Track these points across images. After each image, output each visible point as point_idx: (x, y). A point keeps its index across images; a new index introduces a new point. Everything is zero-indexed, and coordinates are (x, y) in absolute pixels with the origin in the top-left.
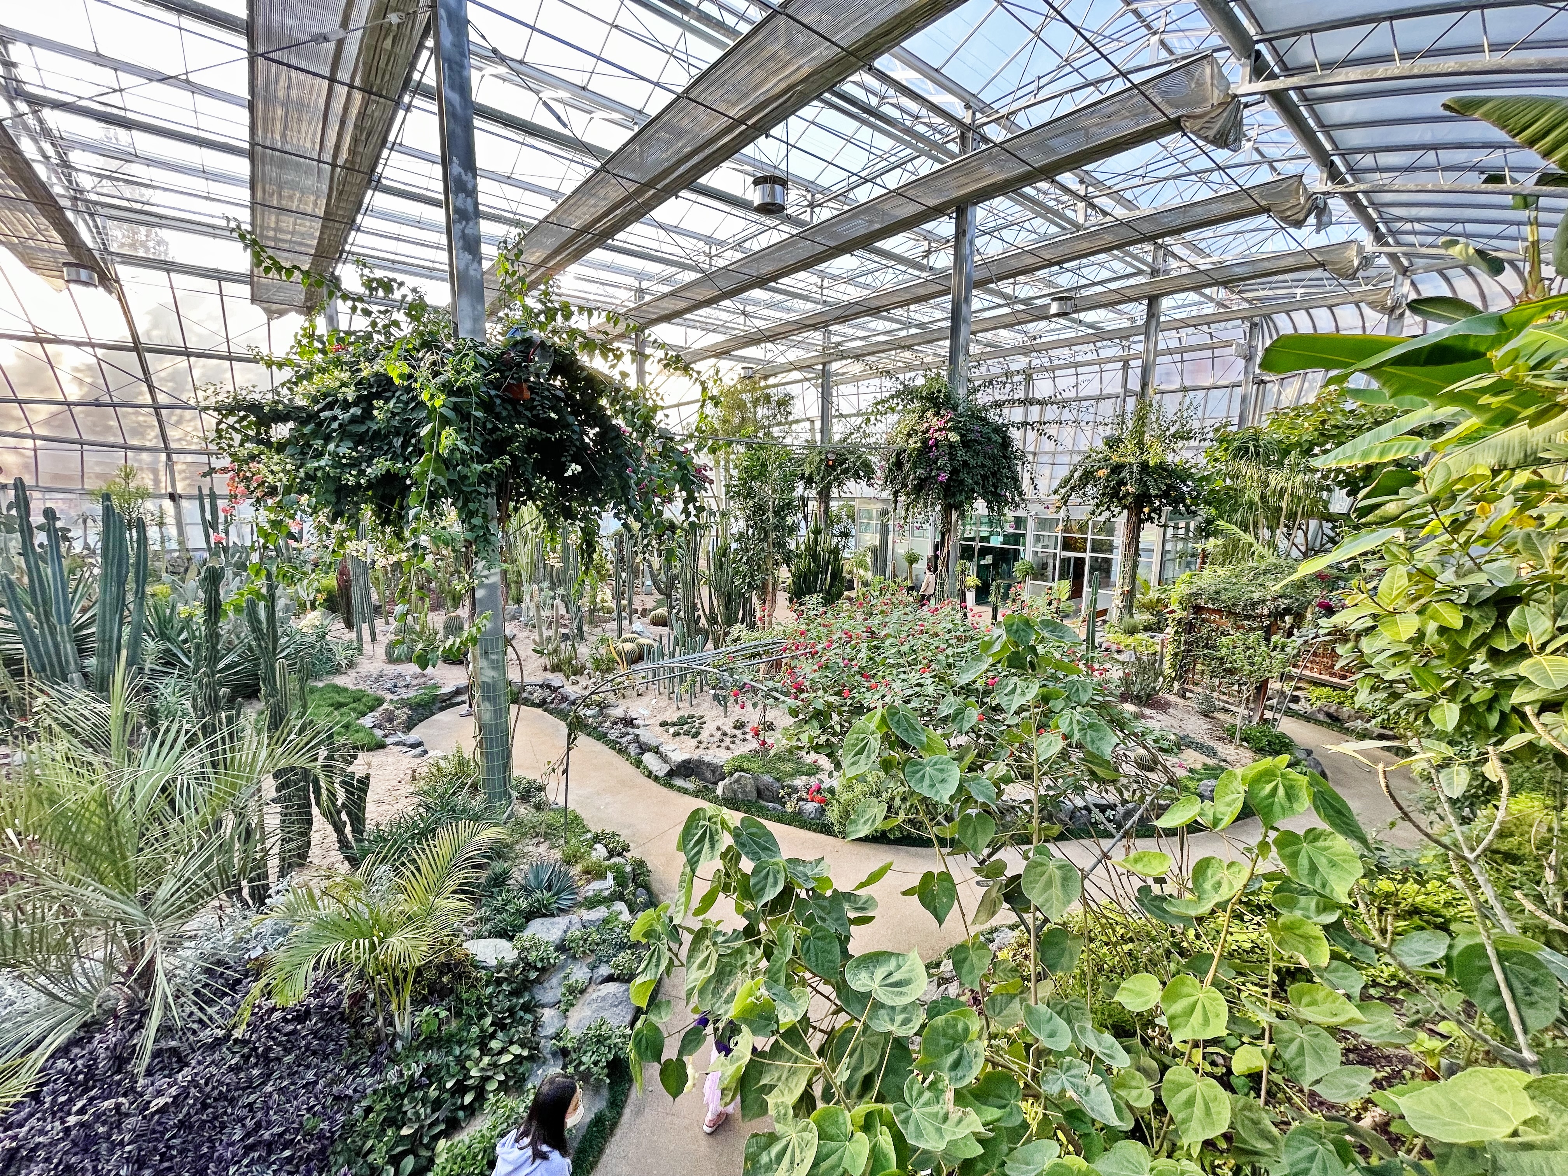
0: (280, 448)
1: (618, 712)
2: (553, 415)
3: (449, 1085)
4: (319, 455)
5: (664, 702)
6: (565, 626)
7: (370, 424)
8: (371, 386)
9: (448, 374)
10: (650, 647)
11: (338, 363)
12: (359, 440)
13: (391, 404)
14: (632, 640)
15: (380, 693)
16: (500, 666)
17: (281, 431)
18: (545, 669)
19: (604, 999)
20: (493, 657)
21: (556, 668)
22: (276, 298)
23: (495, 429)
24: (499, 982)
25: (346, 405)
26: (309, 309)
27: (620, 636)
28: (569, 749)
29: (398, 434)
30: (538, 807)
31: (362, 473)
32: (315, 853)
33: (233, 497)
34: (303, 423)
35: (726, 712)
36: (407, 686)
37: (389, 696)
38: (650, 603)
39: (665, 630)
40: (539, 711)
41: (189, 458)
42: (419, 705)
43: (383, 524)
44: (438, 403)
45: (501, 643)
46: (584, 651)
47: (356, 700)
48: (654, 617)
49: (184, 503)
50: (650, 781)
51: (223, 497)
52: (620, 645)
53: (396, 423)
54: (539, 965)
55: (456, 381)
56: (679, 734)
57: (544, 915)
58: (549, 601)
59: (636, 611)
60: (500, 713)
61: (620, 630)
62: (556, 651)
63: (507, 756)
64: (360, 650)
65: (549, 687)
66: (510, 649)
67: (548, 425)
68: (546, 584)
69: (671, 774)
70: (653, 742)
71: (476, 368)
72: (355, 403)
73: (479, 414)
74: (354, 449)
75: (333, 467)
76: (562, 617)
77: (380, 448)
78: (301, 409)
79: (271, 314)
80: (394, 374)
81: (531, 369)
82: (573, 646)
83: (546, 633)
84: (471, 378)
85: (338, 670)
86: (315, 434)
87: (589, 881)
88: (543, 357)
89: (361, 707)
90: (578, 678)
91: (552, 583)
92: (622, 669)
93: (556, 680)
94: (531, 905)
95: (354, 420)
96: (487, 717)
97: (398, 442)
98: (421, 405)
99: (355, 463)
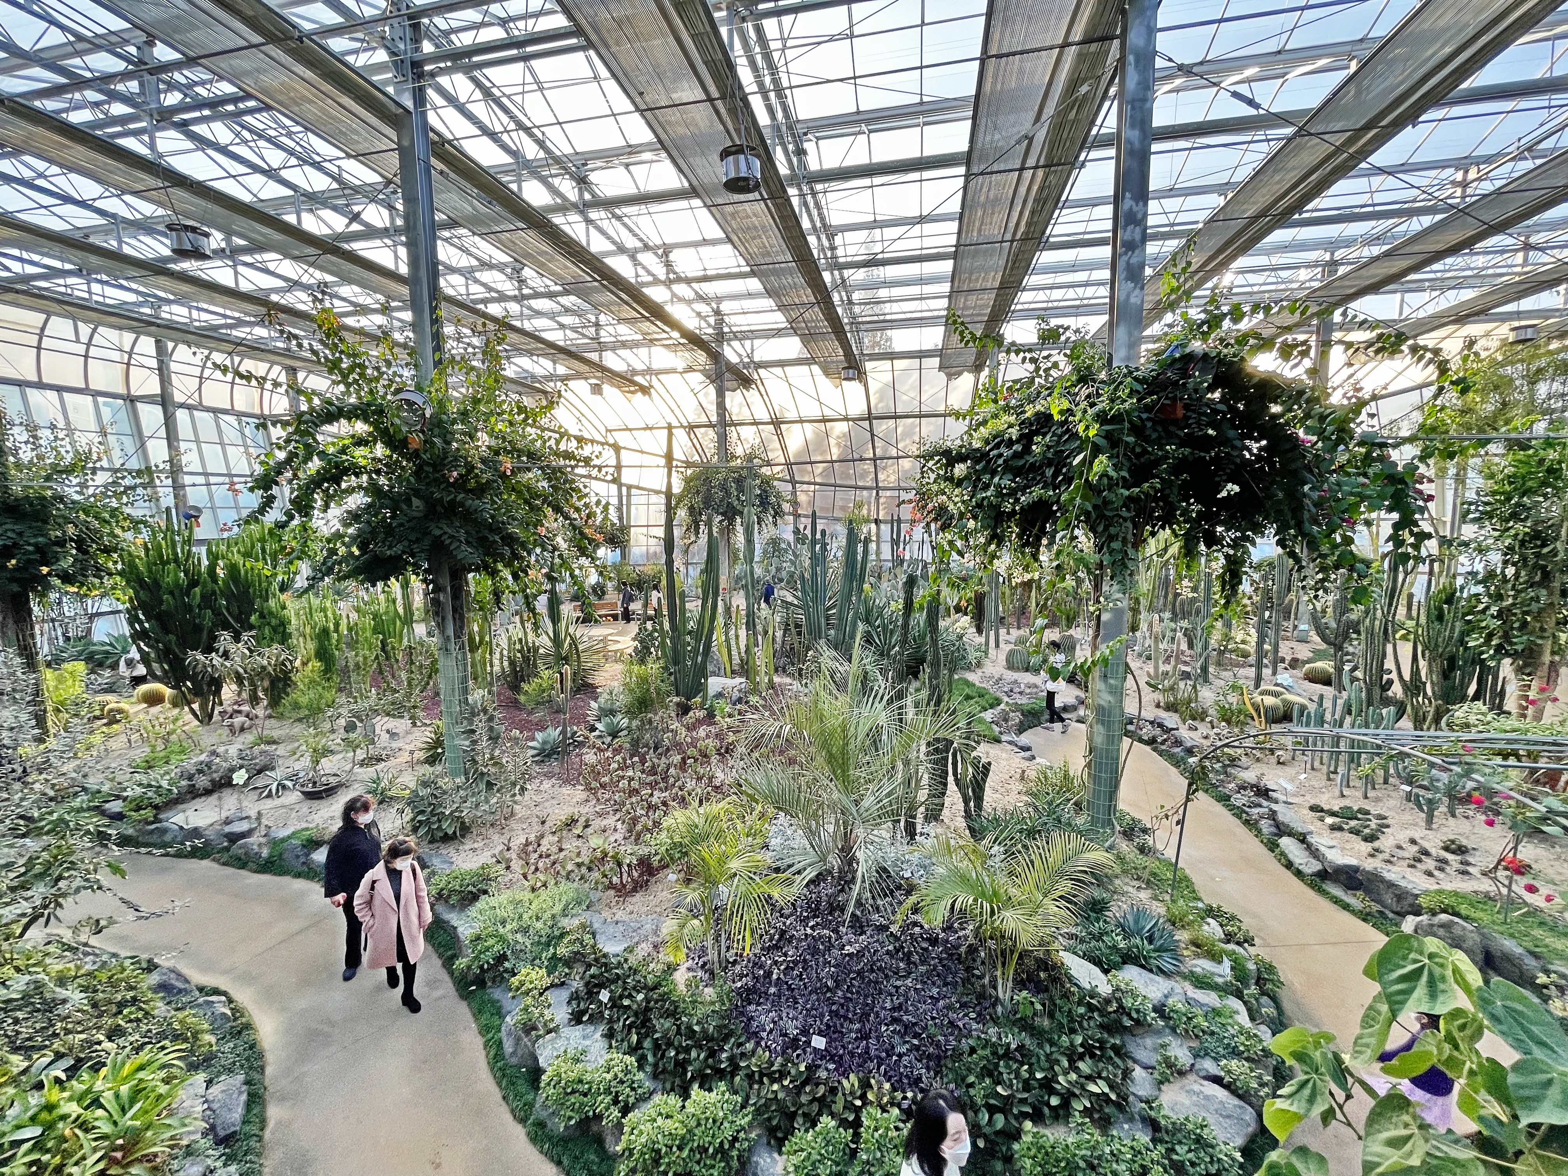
0: (959, 483)
1: (1250, 776)
2: (1210, 432)
3: (1039, 1075)
4: (986, 487)
5: (1319, 780)
6: (1185, 663)
7: (1027, 458)
8: (1031, 424)
9: (1103, 404)
10: (1303, 708)
11: (1007, 409)
12: (1016, 472)
13: (1048, 438)
14: (1276, 695)
15: (999, 694)
16: (1119, 693)
17: (960, 470)
18: (1158, 706)
19: (1207, 1098)
20: (1112, 681)
21: (1171, 707)
22: (955, 363)
23: (1145, 452)
24: (1091, 1008)
25: (1010, 443)
26: (977, 368)
27: (1257, 686)
28: (1188, 800)
29: (1049, 465)
30: (1143, 850)
31: (1017, 500)
32: (946, 814)
33: (913, 522)
34: (977, 461)
35: (1430, 820)
36: (1021, 693)
37: (1006, 699)
38: (1303, 652)
39: (1329, 691)
40: (1148, 748)
41: (888, 493)
42: (1029, 712)
43: (1023, 546)
44: (1092, 433)
45: (1121, 669)
46: (1207, 696)
47: (981, 696)
48: (1311, 671)
49: (882, 526)
50: (1289, 874)
51: (906, 522)
52: (1258, 699)
53: (1050, 455)
54: (1135, 1015)
55: (1111, 409)
56: (1340, 829)
57: (1143, 967)
58: (1169, 634)
59: (1283, 660)
60: (1112, 740)
61: (1258, 680)
62: (1172, 688)
63: (1116, 786)
64: (986, 653)
65: (1161, 725)
66: (1129, 676)
67: (1206, 443)
68: (1167, 615)
69: (1323, 875)
70: (1299, 827)
71: (1130, 396)
72: (1018, 441)
73: (1131, 439)
74: (1013, 481)
75: (996, 497)
76: (1183, 652)
77: (1034, 479)
78: (977, 450)
79: (950, 376)
80: (1054, 412)
81: (1190, 386)
82: (1194, 687)
83: (1163, 668)
84: (1127, 405)
85: (969, 668)
86: (984, 470)
87: (1197, 956)
88: (1203, 372)
89: (984, 703)
90: (1196, 723)
91: (1174, 612)
92: (1256, 727)
93: (1171, 720)
94: (1129, 949)
95: (1016, 455)
96: (1099, 740)
97: (1049, 472)
98: (1075, 436)
99: (1013, 493)
